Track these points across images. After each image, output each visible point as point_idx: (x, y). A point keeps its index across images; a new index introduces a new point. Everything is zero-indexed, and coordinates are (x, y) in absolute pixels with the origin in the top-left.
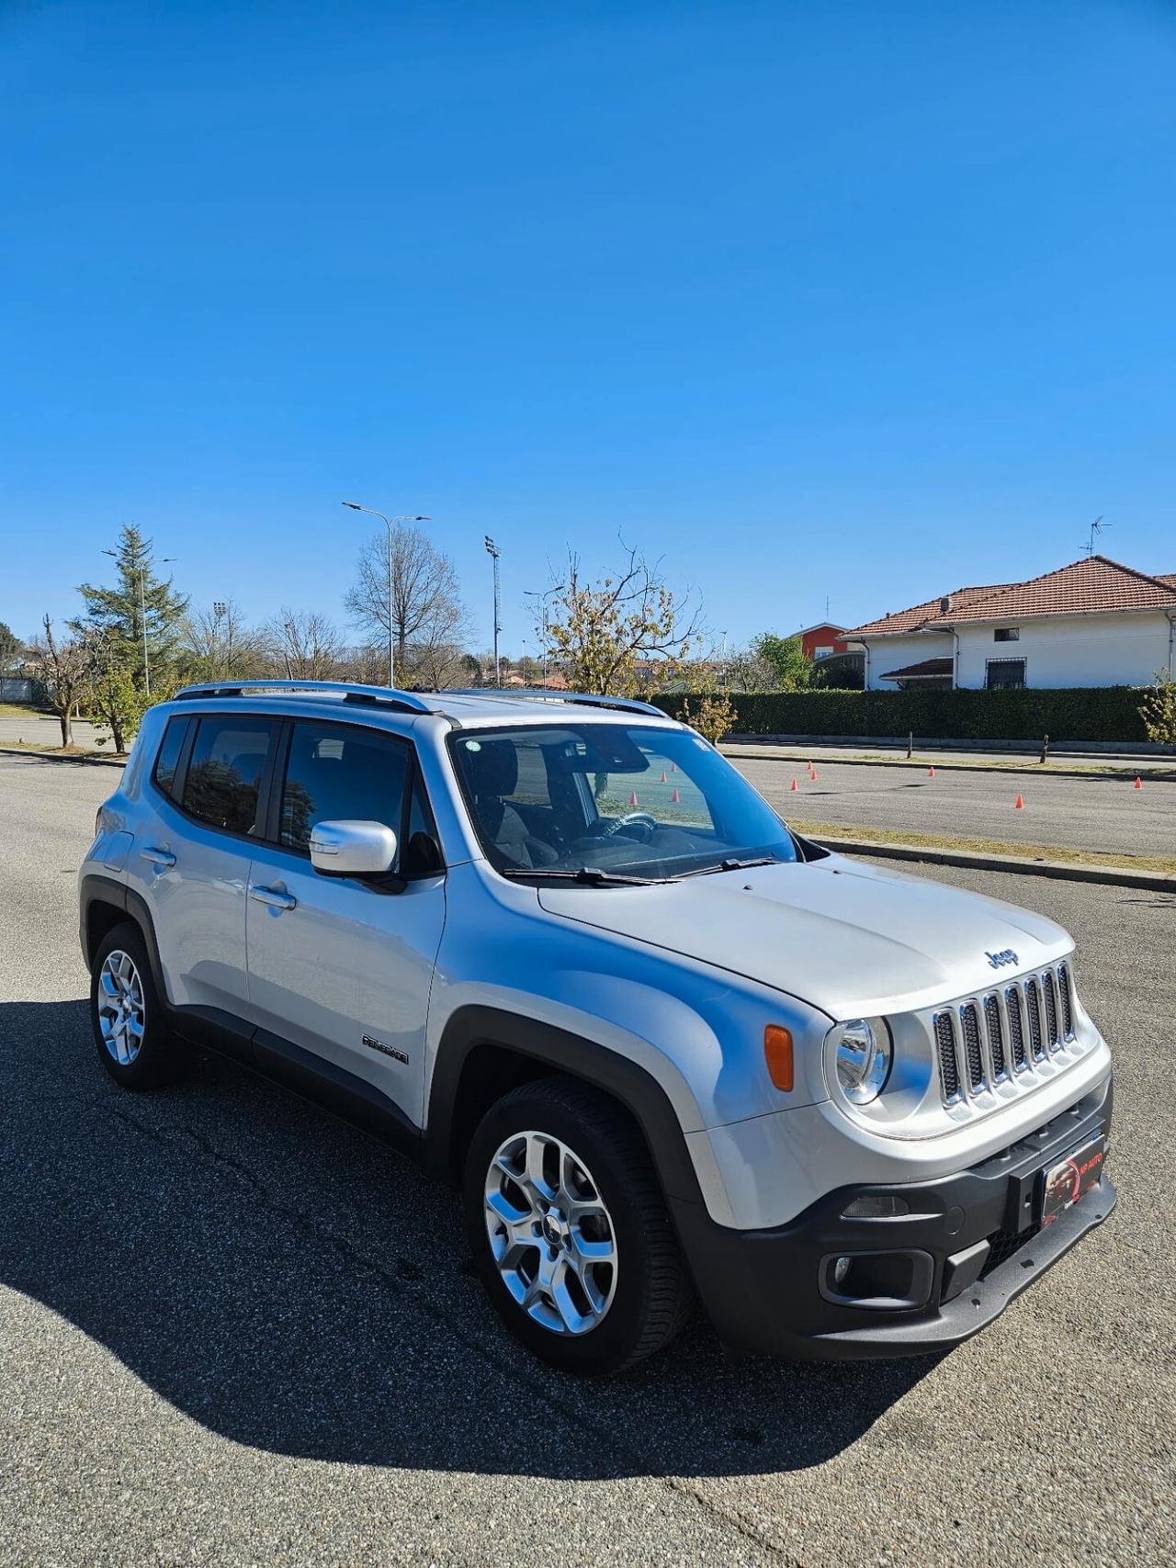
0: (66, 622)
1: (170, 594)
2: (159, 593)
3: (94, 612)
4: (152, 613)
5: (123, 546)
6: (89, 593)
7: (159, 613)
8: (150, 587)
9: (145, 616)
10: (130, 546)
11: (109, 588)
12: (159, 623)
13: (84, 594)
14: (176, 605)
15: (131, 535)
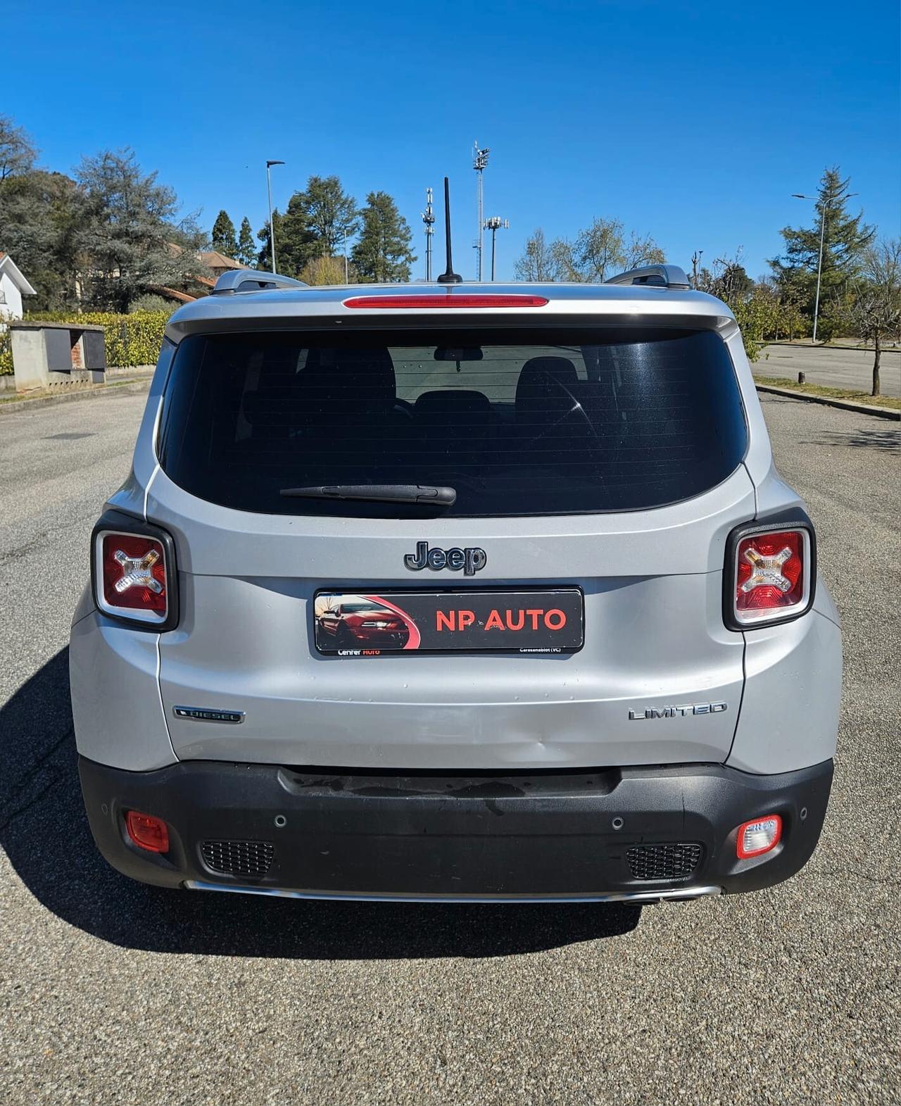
0: (768, 261)
1: (859, 228)
2: (850, 227)
3: (791, 251)
4: (840, 247)
6: (789, 234)
7: (846, 246)
8: (842, 223)
9: (834, 250)
10: (828, 188)
11: (806, 229)
12: (845, 256)
13: (785, 236)
14: (863, 237)
15: (831, 178)
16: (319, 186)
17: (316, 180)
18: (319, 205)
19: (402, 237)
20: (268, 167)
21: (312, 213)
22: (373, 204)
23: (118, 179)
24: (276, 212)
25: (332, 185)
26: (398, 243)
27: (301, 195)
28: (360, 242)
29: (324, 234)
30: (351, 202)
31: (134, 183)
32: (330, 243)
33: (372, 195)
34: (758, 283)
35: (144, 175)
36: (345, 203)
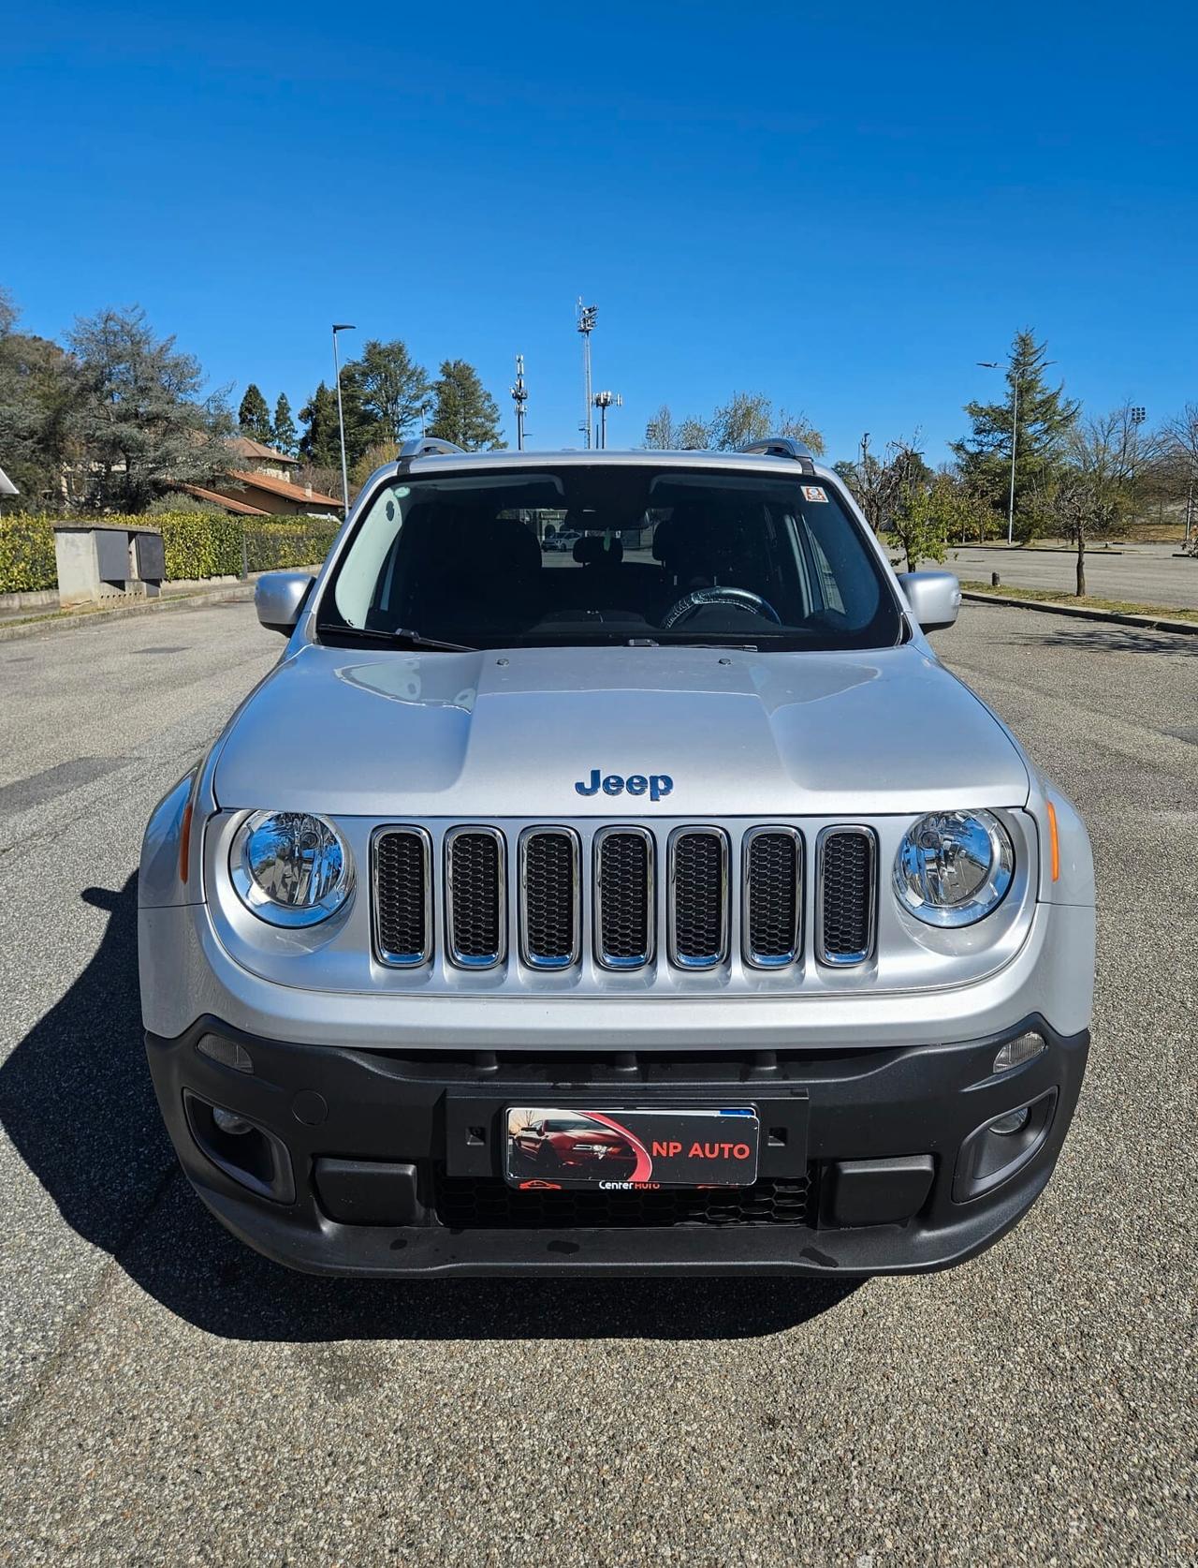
0: (951, 445)
1: (1060, 404)
2: (1049, 402)
3: (979, 431)
4: (1038, 426)
5: (1014, 355)
6: (975, 411)
7: (1046, 425)
8: (1039, 398)
9: (1030, 430)
10: (1021, 355)
11: (996, 405)
12: (1045, 437)
13: (970, 413)
14: (1065, 415)
15: (1024, 341)
16: (379, 353)
17: (374, 346)
18: (379, 378)
19: (488, 418)
20: (335, 332)
21: (370, 388)
22: (449, 376)
23: (124, 345)
24: (322, 386)
25: (396, 352)
26: (482, 425)
27: (356, 364)
28: (433, 424)
29: (386, 414)
30: (421, 373)
31: (145, 351)
32: (394, 426)
33: (447, 364)
34: (937, 473)
35: (158, 340)
36: (413, 374)
